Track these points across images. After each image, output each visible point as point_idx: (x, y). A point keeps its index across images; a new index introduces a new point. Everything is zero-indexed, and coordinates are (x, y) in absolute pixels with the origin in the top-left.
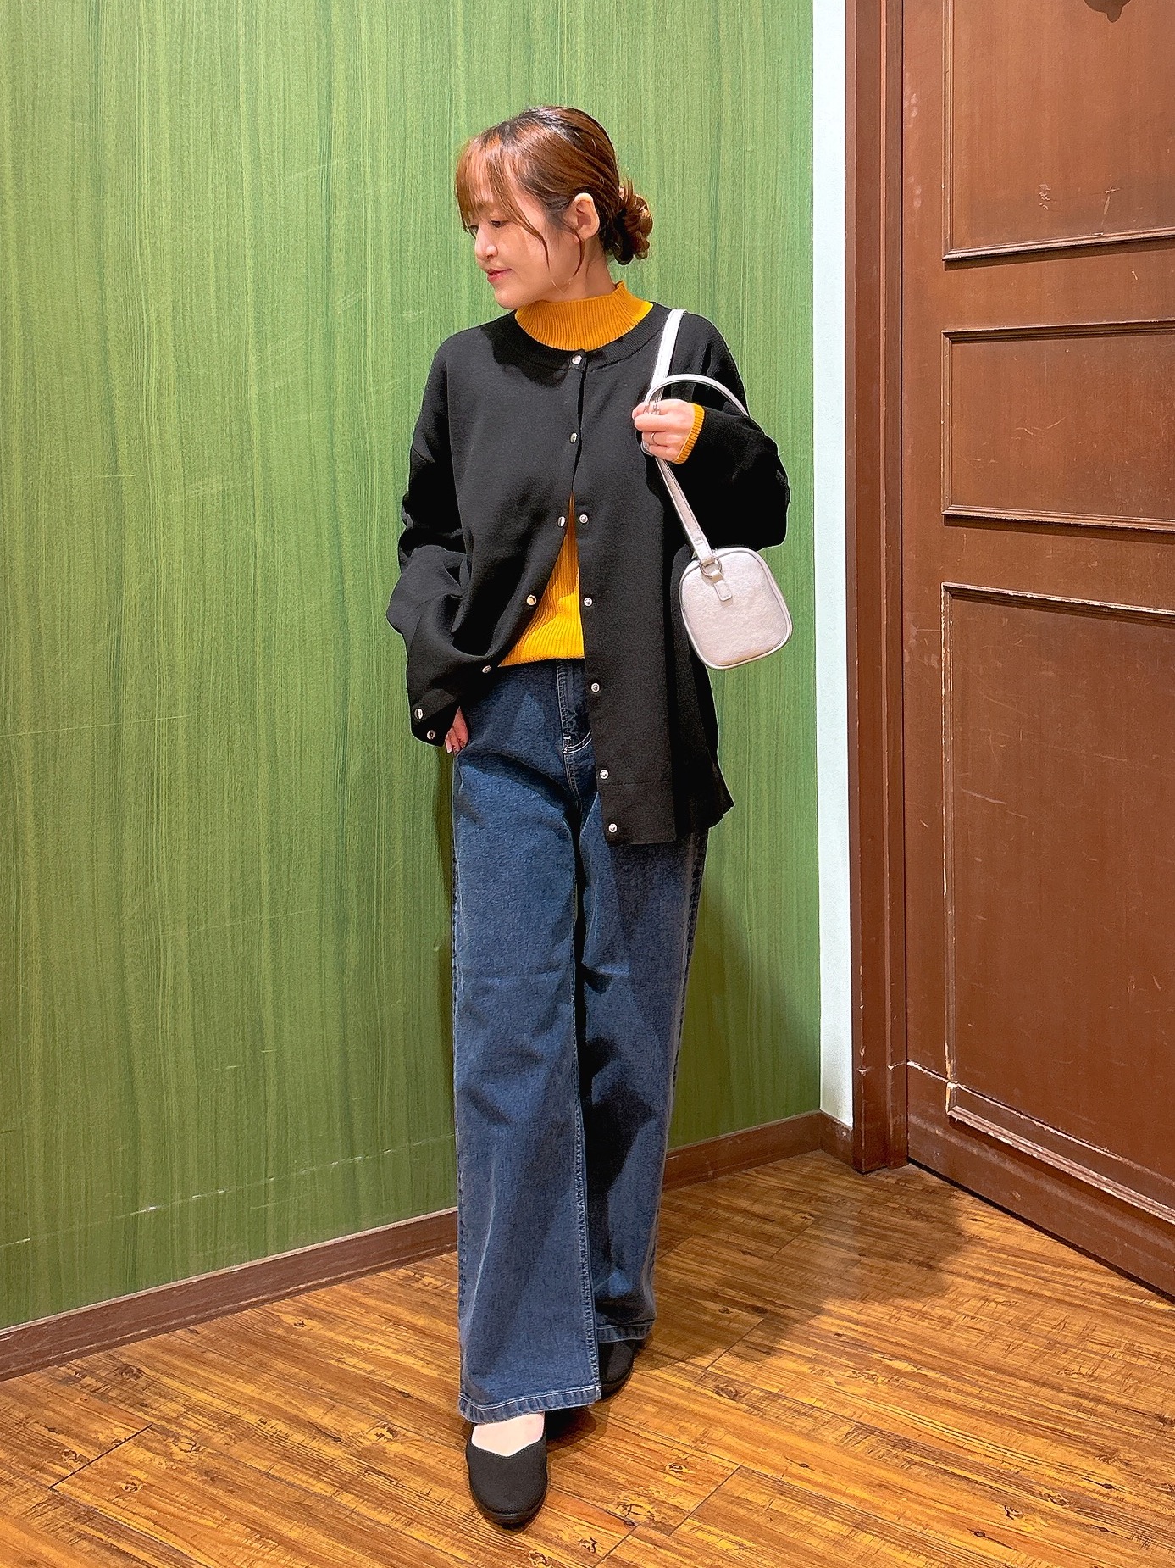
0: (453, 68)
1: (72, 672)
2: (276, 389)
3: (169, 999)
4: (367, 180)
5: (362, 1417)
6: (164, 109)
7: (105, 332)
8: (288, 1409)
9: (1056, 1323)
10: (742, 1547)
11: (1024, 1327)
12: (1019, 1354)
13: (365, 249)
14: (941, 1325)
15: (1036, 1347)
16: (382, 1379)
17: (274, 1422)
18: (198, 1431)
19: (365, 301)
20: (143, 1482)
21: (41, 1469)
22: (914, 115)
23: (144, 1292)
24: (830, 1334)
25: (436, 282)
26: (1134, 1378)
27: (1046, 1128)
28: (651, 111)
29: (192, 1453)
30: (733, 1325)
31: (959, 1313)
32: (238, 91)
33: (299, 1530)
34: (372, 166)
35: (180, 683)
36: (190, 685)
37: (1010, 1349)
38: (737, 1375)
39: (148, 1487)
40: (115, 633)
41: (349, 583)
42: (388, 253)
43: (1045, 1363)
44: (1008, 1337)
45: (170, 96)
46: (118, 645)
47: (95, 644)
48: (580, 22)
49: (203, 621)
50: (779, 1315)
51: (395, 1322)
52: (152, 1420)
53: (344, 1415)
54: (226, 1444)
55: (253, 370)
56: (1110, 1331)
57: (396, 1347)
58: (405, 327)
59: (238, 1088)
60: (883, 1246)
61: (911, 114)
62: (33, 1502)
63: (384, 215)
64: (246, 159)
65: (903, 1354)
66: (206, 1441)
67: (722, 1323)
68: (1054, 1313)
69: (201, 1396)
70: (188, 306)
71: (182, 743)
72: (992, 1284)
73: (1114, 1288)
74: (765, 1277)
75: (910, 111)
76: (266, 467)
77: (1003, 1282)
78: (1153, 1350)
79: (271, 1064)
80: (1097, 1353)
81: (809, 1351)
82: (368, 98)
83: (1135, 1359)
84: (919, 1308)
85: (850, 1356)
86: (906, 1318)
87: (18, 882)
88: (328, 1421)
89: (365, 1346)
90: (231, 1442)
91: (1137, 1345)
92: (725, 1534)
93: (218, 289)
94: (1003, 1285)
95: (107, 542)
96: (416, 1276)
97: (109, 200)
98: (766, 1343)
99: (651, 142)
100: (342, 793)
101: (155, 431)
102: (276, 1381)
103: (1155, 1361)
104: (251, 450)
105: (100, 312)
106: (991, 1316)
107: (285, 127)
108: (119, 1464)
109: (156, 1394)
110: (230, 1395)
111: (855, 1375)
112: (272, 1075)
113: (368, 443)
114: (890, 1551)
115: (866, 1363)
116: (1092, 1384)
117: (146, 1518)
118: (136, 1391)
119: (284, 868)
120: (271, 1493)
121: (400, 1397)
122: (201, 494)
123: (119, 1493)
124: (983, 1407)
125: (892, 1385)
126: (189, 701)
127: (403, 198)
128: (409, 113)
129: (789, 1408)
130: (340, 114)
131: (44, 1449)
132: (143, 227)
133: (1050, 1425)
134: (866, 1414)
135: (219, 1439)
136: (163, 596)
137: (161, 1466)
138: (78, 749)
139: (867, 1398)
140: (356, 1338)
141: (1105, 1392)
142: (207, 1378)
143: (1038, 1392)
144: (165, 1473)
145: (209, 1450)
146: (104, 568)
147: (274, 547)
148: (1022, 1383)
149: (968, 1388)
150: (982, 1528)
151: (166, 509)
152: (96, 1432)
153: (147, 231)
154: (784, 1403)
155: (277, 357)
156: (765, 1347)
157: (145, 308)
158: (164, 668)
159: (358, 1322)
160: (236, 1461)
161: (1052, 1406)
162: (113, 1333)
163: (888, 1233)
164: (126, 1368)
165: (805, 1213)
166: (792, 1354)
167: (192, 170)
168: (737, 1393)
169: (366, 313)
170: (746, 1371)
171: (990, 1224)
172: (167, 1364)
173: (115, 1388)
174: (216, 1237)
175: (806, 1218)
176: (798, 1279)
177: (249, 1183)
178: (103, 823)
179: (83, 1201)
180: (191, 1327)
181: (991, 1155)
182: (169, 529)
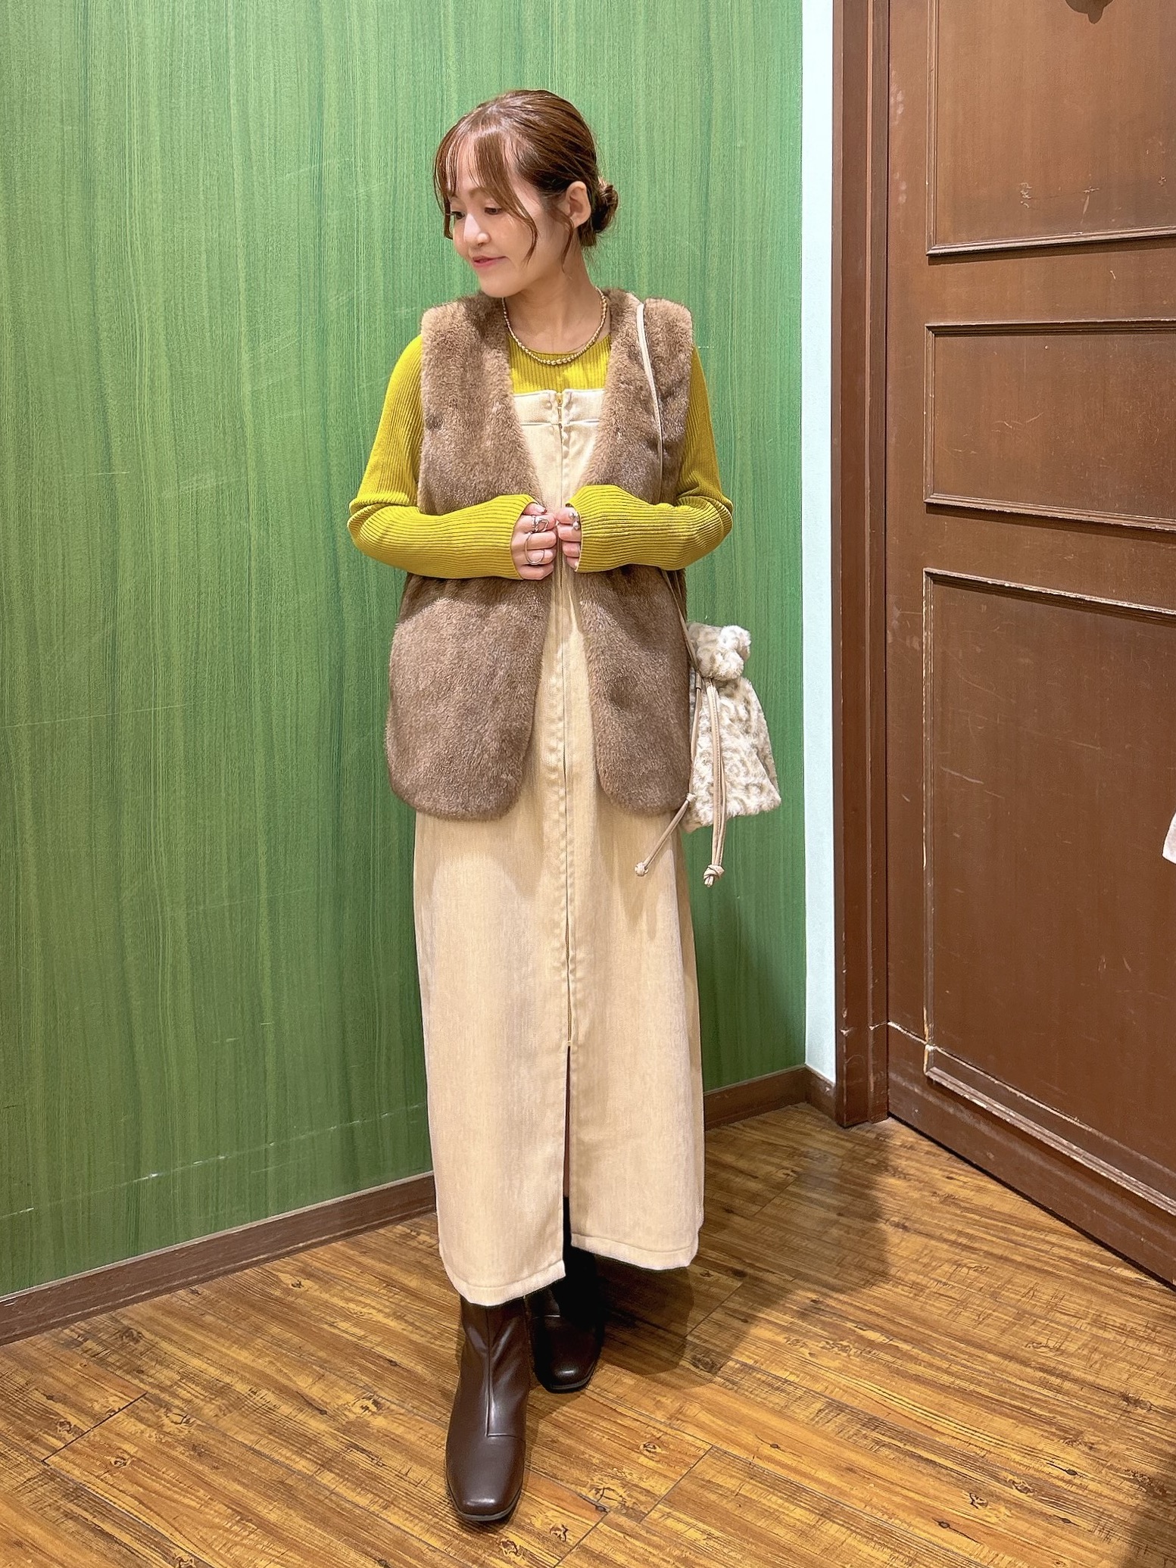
0: (444, 69)
1: (68, 665)
2: (269, 386)
3: (169, 976)
4: (359, 179)
5: (349, 1388)
6: (153, 110)
7: (97, 333)
8: (279, 1378)
9: (1025, 1291)
10: (709, 1536)
11: (994, 1295)
12: (988, 1325)
13: (358, 248)
14: (914, 1291)
15: (1005, 1316)
16: (372, 1345)
17: (264, 1392)
18: (189, 1402)
19: (358, 298)
20: (132, 1457)
21: (36, 1441)
22: (899, 112)
23: (146, 1255)
24: (806, 1303)
25: (429, 280)
26: (1100, 1353)
27: (1020, 1094)
28: (641, 109)
29: (183, 1425)
30: (714, 1290)
31: (931, 1279)
32: (229, 93)
33: (278, 1512)
34: (363, 166)
35: (176, 674)
36: (185, 675)
37: (981, 1319)
38: (713, 1344)
39: (137, 1462)
40: (110, 626)
41: (344, 574)
42: (380, 251)
43: (1014, 1335)
44: (978, 1306)
45: (160, 99)
46: (114, 636)
47: (90, 638)
48: (572, 20)
49: (198, 613)
50: (756, 1278)
51: (388, 1283)
52: (147, 1388)
53: (333, 1384)
54: (216, 1416)
55: (246, 366)
56: (1078, 1301)
57: (387, 1310)
58: (398, 323)
59: (238, 1059)
60: (860, 1206)
62: (25, 1477)
63: (376, 213)
64: (237, 160)
65: (875, 1322)
66: (197, 1412)
67: (703, 1287)
68: (1024, 1280)
69: (196, 1363)
70: (180, 305)
71: (179, 733)
72: (966, 1247)
73: (1082, 1253)
74: (745, 1237)
75: (896, 109)
76: (260, 462)
77: (977, 1245)
78: (1119, 1322)
79: (270, 1037)
80: (1063, 1325)
81: (786, 1320)
82: (359, 97)
83: (1101, 1332)
85: (826, 1325)
86: (880, 1284)
87: (17, 869)
88: (315, 1392)
89: (358, 1309)
90: (221, 1414)
91: (1105, 1316)
93: (211, 288)
94: (975, 1249)
95: (101, 538)
96: (413, 1233)
97: (99, 201)
98: (744, 1309)
99: (642, 139)
100: (338, 776)
101: (148, 429)
102: (271, 1347)
103: (1121, 1334)
104: (245, 445)
105: (92, 313)
106: (961, 1282)
107: (276, 128)
108: (111, 1436)
109: (152, 1360)
110: (224, 1361)
111: (828, 1346)
112: (270, 1046)
113: (361, 437)
114: (854, 1543)
115: (839, 1332)
116: (1060, 1359)
117: (132, 1496)
118: (134, 1356)
119: (281, 849)
120: (254, 1471)
121: (386, 1365)
122: (195, 489)
123: (108, 1468)
124: (953, 1383)
125: (864, 1357)
126: (185, 691)
127: (395, 195)
128: (400, 114)
129: (763, 1382)
130: (331, 115)
131: (40, 1418)
132: (134, 229)
133: (1017, 1404)
134: (837, 1389)
135: (209, 1410)
136: (158, 590)
137: (152, 1439)
138: (75, 739)
139: (840, 1371)
140: (349, 1300)
141: (1072, 1367)
142: (204, 1343)
143: (1007, 1366)
144: (155, 1447)
145: (199, 1422)
146: (98, 562)
147: (268, 539)
148: (991, 1357)
149: (937, 1362)
150: (947, 1518)
151: (160, 504)
152: (91, 1400)
153: (138, 232)
154: (759, 1376)
155: (270, 355)
156: (743, 1313)
157: (136, 308)
158: (160, 660)
159: (353, 1283)
160: (224, 1435)
161: (1019, 1382)
162: (116, 1295)
163: (866, 1191)
164: (127, 1332)
166: (769, 1322)
167: (184, 171)
168: (713, 1365)
169: (358, 310)
170: (723, 1341)
171: (965, 1183)
172: (166, 1327)
173: (114, 1352)
174: (217, 1200)
176: (778, 1240)
177: (250, 1148)
178: (101, 810)
179: (85, 1171)
180: (193, 1288)
181: (966, 1116)
182: (163, 524)
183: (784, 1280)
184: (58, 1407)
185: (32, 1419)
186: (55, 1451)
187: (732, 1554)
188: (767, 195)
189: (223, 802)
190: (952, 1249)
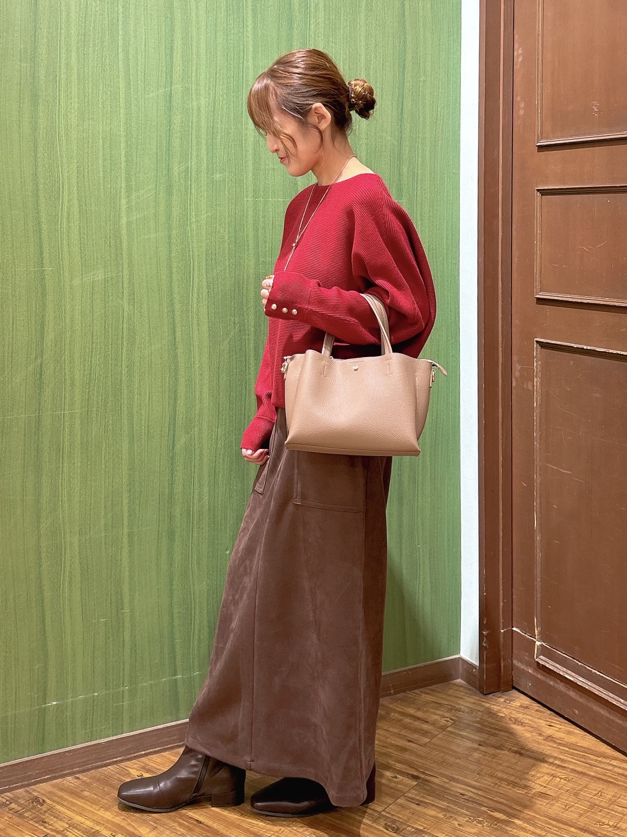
0: (245, 32)
1: (14, 384)
2: (137, 218)
3: (67, 579)
4: (193, 97)
6: (74, 55)
7: (37, 185)
9: (595, 792)
11: (576, 795)
12: (572, 811)
13: (191, 138)
15: (582, 807)
17: (119, 836)
19: (191, 168)
23: (48, 754)
24: (458, 794)
25: (233, 157)
27: (593, 671)
28: (363, 57)
30: (399, 786)
31: (537, 784)
32: (118, 45)
34: (196, 90)
35: (77, 391)
36: (83, 392)
37: (567, 807)
38: (399, 817)
40: (39, 361)
41: (178, 334)
43: (588, 817)
44: (565, 800)
45: (78, 48)
46: (41, 368)
47: (27, 367)
49: (92, 355)
50: (427, 781)
52: (48, 831)
55: (124, 207)
58: (215, 183)
59: (107, 632)
60: (493, 740)
61: (519, 60)
63: (203, 117)
64: (122, 84)
65: (501, 808)
67: (392, 785)
68: (596, 786)
69: (78, 819)
70: (86, 170)
71: (77, 427)
72: (559, 766)
74: (419, 756)
75: (518, 57)
76: (130, 263)
77: (565, 765)
79: (127, 619)
80: (619, 813)
81: (443, 804)
85: (468, 808)
86: (504, 786)
93: (104, 160)
94: (565, 767)
95: (36, 308)
97: (41, 108)
98: (418, 798)
100: (172, 458)
101: (65, 242)
104: (122, 254)
105: (35, 173)
106: (556, 786)
107: (145, 66)
109: (51, 815)
110: (95, 818)
111: (470, 821)
112: (127, 625)
113: (191, 251)
115: (478, 813)
116: (616, 832)
118: (41, 813)
119: (137, 502)
121: (195, 823)
122: (92, 280)
125: (492, 827)
126: (82, 402)
127: (214, 108)
128: (218, 58)
130: (178, 59)
132: (61, 124)
136: (68, 340)
138: (16, 429)
139: (477, 835)
142: (83, 807)
143: (583, 835)
146: (33, 322)
147: (134, 311)
148: (573, 830)
151: (71, 288)
153: (63, 126)
155: (138, 200)
156: (417, 800)
157: (60, 171)
158: (68, 382)
162: (30, 777)
163: (497, 732)
164: (36, 800)
165: (447, 718)
166: (433, 805)
167: (90, 91)
168: (398, 829)
169: (191, 174)
170: (404, 815)
171: (560, 729)
172: (60, 797)
173: (28, 811)
174: (93, 721)
175: (448, 721)
176: (440, 759)
177: (113, 689)
178: (30, 473)
179: (14, 697)
180: (76, 776)
181: (561, 687)
182: (72, 300)
183: (443, 782)
188: (439, 109)
189: (103, 471)
190: (550, 767)
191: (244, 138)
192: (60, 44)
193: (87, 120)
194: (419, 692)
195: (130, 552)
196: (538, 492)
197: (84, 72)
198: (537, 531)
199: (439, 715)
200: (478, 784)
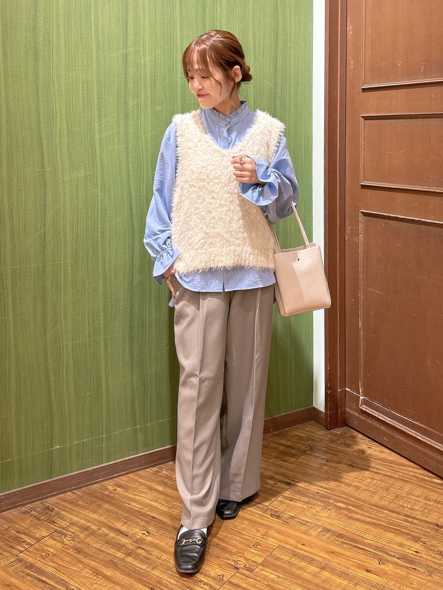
0: (175, 14)
1: (26, 245)
2: (106, 136)
3: (65, 368)
4: (141, 56)
5: (137, 527)
6: (62, 28)
7: (39, 114)
8: (108, 523)
9: (398, 488)
10: (279, 577)
11: (387, 490)
13: (141, 83)
14: (356, 489)
15: (391, 497)
16: (145, 511)
17: (103, 529)
18: (74, 533)
19: (141, 102)
20: (52, 553)
21: (13, 548)
22: (351, 33)
23: (55, 479)
24: (315, 493)
25: (168, 96)
26: (427, 509)
27: (396, 414)
28: (251, 30)
29: (71, 541)
30: (278, 489)
31: (363, 484)
32: (91, 21)
33: (111, 572)
34: (143, 51)
35: (69, 249)
36: (72, 249)
37: (382, 498)
38: (279, 509)
39: (54, 555)
40: (43, 230)
41: (134, 210)
42: (149, 84)
43: (395, 503)
45: (64, 24)
46: (45, 233)
47: (35, 234)
49: (78, 225)
50: (295, 485)
51: (151, 489)
52: (57, 528)
53: (130, 526)
54: (85, 538)
55: (97, 128)
56: (419, 491)
57: (151, 499)
58: (156, 112)
59: (92, 401)
60: (335, 458)
61: (350, 33)
62: (10, 561)
63: (148, 70)
64: (94, 48)
65: (341, 500)
66: (77, 536)
67: (274, 489)
68: (398, 484)
69: (76, 519)
70: (71, 104)
71: (69, 272)
72: (376, 473)
73: (421, 474)
74: (290, 470)
75: (349, 32)
76: (102, 165)
77: (380, 472)
78: (434, 498)
80: (414, 500)
81: (306, 499)
82: (142, 24)
83: (428, 502)
84: (348, 482)
85: (322, 501)
86: (343, 486)
87: (6, 325)
88: (124, 528)
89: (139, 498)
90: (87, 537)
91: (429, 496)
92: (272, 572)
93: (83, 97)
95: (40, 195)
96: (160, 471)
97: (40, 63)
98: (290, 496)
99: (251, 42)
100: (132, 290)
101: (58, 152)
102: (105, 513)
103: (436, 503)
104: (96, 159)
105: (37, 106)
106: (375, 485)
107: (109, 35)
108: (43, 546)
109: (59, 518)
110: (87, 518)
111: (323, 509)
112: (104, 396)
113: (141, 157)
114: (335, 578)
115: (327, 504)
116: (412, 512)
117: (53, 567)
118: (52, 517)
119: (109, 318)
120: (101, 557)
121: (151, 518)
122: (76, 176)
123: (43, 557)
124: (371, 521)
125: (337, 512)
126: (72, 255)
127: (155, 63)
128: (157, 31)
129: (298, 522)
130: (131, 31)
131: (14, 540)
133: (396, 528)
134: (327, 524)
135: (82, 536)
136: (62, 216)
137: (59, 547)
138: (29, 274)
139: (328, 517)
140: (136, 495)
141: (417, 515)
142: (78, 511)
143: (392, 515)
144: (61, 549)
145: (78, 540)
146: (39, 205)
147: (105, 196)
148: (386, 512)
149: (365, 514)
150: (370, 569)
151: (63, 182)
152: (34, 533)
153: (55, 75)
154: (297, 520)
155: (106, 124)
156: (290, 498)
157: (54, 105)
158: (62, 243)
159: (136, 489)
160: (88, 544)
161: (397, 520)
162: (43, 494)
163: (337, 453)
164: (48, 508)
165: (306, 445)
166: (300, 501)
167: (73, 52)
168: (279, 516)
169: (141, 107)
170: (283, 508)
171: (375, 449)
172: (63, 506)
173: (43, 515)
174: (83, 457)
175: (307, 447)
176: (303, 471)
177: (96, 436)
178: (39, 302)
179: (31, 445)
180: (73, 492)
181: (376, 424)
182: (64, 190)
183: (306, 485)
184: (22, 536)
185: (11, 540)
186: (21, 552)
187: (288, 583)
188: (299, 65)
189: (86, 299)
190: (371, 473)
191: (175, 83)
192: (52, 20)
193: (71, 71)
194: (288, 430)
195: (106, 350)
196: (362, 305)
197: (69, 39)
198: (361, 329)
199: (301, 443)
200: (327, 486)
